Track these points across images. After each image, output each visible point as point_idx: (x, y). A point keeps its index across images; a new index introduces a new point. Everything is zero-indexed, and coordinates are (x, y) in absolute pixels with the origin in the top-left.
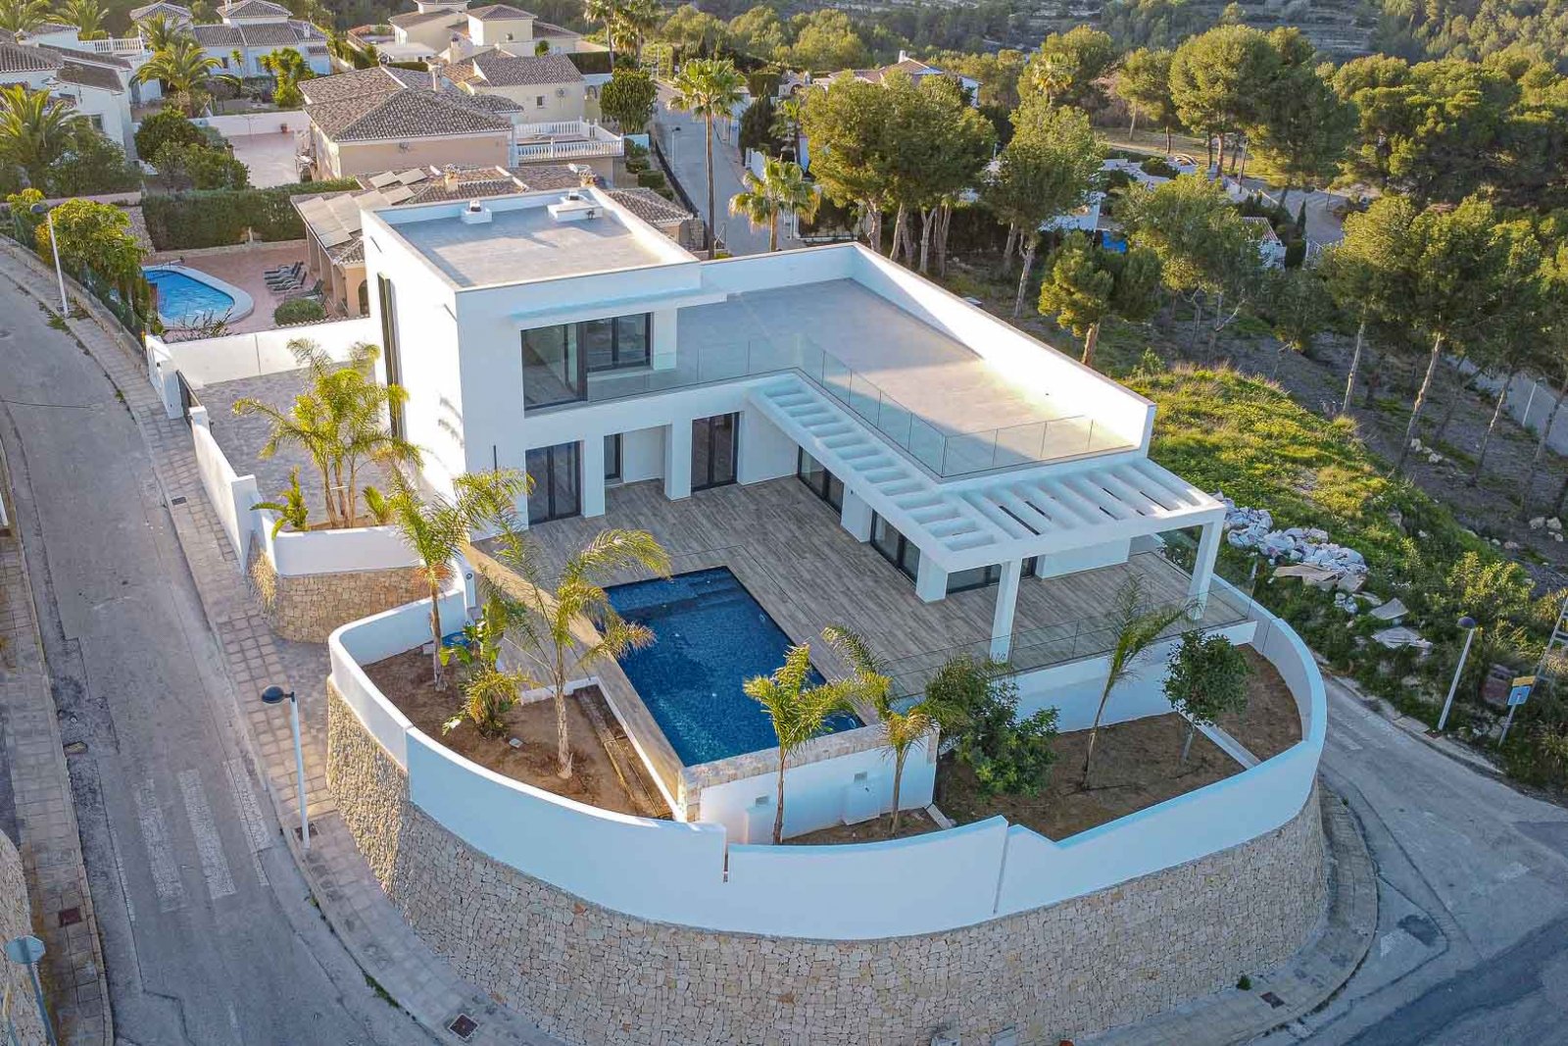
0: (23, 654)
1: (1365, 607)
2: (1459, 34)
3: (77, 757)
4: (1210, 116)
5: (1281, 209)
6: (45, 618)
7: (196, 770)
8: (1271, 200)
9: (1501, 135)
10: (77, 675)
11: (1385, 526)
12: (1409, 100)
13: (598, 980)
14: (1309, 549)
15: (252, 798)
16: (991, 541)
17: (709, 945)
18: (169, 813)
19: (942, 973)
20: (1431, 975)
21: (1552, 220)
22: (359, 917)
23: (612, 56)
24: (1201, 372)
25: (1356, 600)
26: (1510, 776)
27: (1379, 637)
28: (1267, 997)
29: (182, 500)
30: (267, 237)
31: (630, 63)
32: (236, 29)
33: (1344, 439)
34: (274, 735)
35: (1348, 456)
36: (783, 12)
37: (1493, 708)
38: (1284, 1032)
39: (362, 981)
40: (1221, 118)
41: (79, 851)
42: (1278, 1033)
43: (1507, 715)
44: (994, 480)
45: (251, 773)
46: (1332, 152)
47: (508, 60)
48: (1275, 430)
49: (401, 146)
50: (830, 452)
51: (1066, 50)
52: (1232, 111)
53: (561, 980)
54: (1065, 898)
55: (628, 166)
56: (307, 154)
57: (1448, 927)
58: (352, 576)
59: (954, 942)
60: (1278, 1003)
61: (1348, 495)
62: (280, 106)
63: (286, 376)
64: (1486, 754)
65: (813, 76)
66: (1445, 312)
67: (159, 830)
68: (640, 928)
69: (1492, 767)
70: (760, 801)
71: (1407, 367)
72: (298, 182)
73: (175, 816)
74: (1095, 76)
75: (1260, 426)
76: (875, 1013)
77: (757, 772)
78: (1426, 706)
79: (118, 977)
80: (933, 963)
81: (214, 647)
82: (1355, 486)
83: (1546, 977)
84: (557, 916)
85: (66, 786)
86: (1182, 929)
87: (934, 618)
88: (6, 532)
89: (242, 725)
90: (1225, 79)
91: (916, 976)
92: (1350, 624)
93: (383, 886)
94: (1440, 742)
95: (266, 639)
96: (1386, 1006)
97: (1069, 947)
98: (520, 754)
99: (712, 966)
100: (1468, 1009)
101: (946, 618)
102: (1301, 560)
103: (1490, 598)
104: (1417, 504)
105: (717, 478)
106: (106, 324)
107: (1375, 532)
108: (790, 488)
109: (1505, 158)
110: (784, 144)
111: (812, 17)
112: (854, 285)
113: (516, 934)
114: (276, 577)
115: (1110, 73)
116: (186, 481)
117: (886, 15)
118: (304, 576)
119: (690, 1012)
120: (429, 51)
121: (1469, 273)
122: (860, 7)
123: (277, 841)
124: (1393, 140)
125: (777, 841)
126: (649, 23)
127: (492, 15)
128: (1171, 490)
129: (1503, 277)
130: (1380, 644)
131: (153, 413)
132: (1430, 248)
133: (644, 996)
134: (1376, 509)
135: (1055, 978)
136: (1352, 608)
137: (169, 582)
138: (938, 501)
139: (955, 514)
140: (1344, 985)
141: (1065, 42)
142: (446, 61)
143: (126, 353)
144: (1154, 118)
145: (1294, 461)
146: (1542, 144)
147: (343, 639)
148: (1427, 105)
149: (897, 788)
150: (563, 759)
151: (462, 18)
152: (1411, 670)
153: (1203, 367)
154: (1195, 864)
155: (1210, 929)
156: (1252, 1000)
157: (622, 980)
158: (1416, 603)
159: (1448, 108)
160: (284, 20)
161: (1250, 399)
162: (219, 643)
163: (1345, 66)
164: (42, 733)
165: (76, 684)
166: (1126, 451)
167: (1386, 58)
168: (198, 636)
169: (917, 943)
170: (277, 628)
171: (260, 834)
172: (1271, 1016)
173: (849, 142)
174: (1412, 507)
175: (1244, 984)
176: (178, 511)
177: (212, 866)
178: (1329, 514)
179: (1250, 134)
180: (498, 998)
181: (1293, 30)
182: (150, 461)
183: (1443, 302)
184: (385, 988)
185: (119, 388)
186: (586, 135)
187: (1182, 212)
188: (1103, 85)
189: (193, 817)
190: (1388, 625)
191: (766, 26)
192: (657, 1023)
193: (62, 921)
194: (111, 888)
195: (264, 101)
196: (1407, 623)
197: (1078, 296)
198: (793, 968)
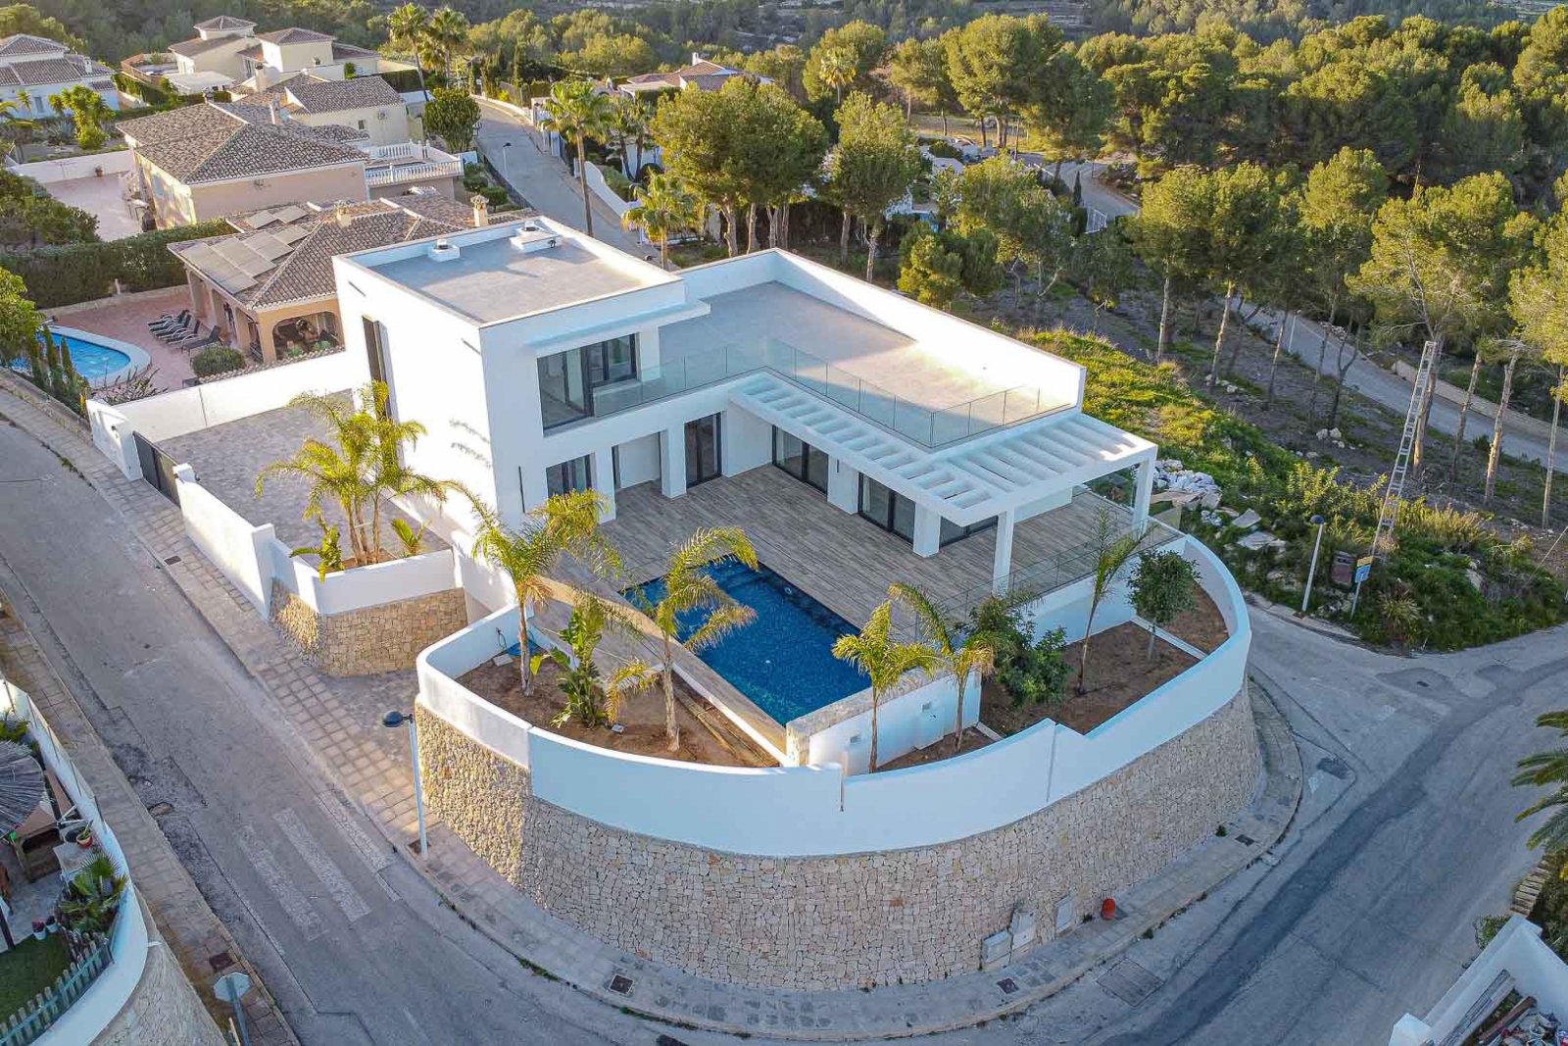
0: (71, 728)
1: (1227, 520)
2: (1158, 6)
3: (166, 817)
4: (987, 99)
5: (1057, 180)
6: (78, 691)
7: (289, 809)
8: (1049, 173)
9: (1230, 102)
10: (135, 742)
11: (1224, 452)
12: (1152, 74)
13: (737, 918)
14: (1172, 477)
15: (354, 824)
16: (986, 497)
17: (832, 868)
18: (278, 852)
19: (1014, 859)
20: (1351, 801)
21: (1284, 174)
22: (496, 910)
23: (420, 74)
24: (1042, 335)
25: (1219, 514)
26: (1364, 639)
27: (1243, 542)
28: (1241, 838)
29: (175, 560)
30: (135, 289)
31: (441, 81)
32: (8, 69)
33: (1172, 380)
34: (354, 765)
35: (1178, 394)
36: (542, 14)
37: (1341, 588)
38: (1260, 863)
39: (516, 964)
40: (999, 101)
41: (203, 902)
42: (1255, 866)
43: (1355, 591)
44: (971, 446)
45: (345, 803)
46: (1096, 126)
47: (322, 85)
48: (1116, 379)
49: (256, 183)
50: (824, 437)
51: (843, 44)
52: (1006, 94)
53: (702, 925)
54: (1095, 780)
55: (466, 184)
56: (137, 196)
57: (1353, 763)
58: (395, 606)
59: (1021, 830)
60: (1249, 842)
61: (1189, 428)
62: (85, 148)
63: (235, 426)
64: (1341, 624)
65: (616, 83)
66: (1234, 263)
67: (275, 870)
68: (771, 865)
69: (1348, 635)
70: (854, 739)
71: (1188, 312)
72: (141, 232)
73: (285, 855)
74: (872, 66)
75: (1103, 377)
76: (968, 901)
77: (851, 715)
78: (1290, 593)
79: (288, 1005)
80: (1007, 850)
81: (262, 694)
82: (1192, 420)
83: (1427, 787)
84: (693, 870)
85: (166, 845)
86: (1174, 793)
87: (934, 569)
88: (3, 614)
89: (320, 762)
90: (999, 65)
91: (995, 864)
92: (1218, 535)
93: (509, 880)
94: (1305, 621)
95: (311, 680)
96: (1326, 829)
97: (1099, 822)
98: (625, 737)
99: (834, 887)
100: (1382, 821)
101: (944, 568)
102: (1167, 487)
103: (1322, 500)
104: (1240, 429)
105: (705, 474)
106: (24, 393)
107: (1216, 456)
108: (771, 476)
109: (1235, 120)
110: (611, 151)
111: (572, 18)
112: (779, 286)
113: (655, 894)
114: (318, 618)
115: (885, 63)
116: (173, 540)
117: (641, 12)
118: (348, 613)
119: (818, 930)
120: (228, 81)
121: (1252, 228)
122: (611, 5)
123: (393, 857)
124: (1143, 111)
125: (874, 769)
126: (456, 40)
127: (288, 40)
128: (1108, 435)
129: (1277, 229)
130: (1245, 548)
131: (110, 477)
132: (1218, 209)
133: (779, 924)
134: (1212, 436)
135: (1092, 849)
136: (1217, 521)
137: (193, 639)
138: (931, 469)
139: (949, 479)
140: (1293, 819)
141: (842, 37)
142: (251, 89)
143: (58, 421)
144: (929, 103)
145: (1138, 404)
146: (1264, 105)
147: (430, 661)
148: (1167, 79)
149: (960, 711)
150: (671, 733)
151: (252, 43)
152: (1273, 566)
153: (1043, 331)
154: (1179, 738)
155: (1193, 791)
156: (1229, 843)
157: (759, 914)
158: (1269, 512)
159: (1185, 80)
160: (60, 55)
161: (1089, 354)
162: (268, 690)
163: (1085, 45)
164: (121, 800)
165: (136, 749)
166: (1066, 409)
167: (1118, 35)
168: (241, 684)
169: (993, 836)
170: (321, 667)
171: (376, 857)
172: (1248, 853)
173: (702, 150)
174: (1238, 432)
175: (1221, 832)
176: (176, 571)
177: (340, 892)
178: (1177, 446)
179: (1024, 114)
180: (643, 955)
181: (1043, 16)
182: (126, 526)
183: (1233, 254)
184: (541, 966)
185: (64, 456)
186: (420, 157)
187: (994, 193)
188: (880, 75)
189: (302, 849)
190: (1248, 532)
191: (529, 29)
192: (791, 946)
193: (215, 968)
194: (249, 929)
195: (68, 144)
196: (1262, 528)
197: (933, 277)
198: (900, 875)
